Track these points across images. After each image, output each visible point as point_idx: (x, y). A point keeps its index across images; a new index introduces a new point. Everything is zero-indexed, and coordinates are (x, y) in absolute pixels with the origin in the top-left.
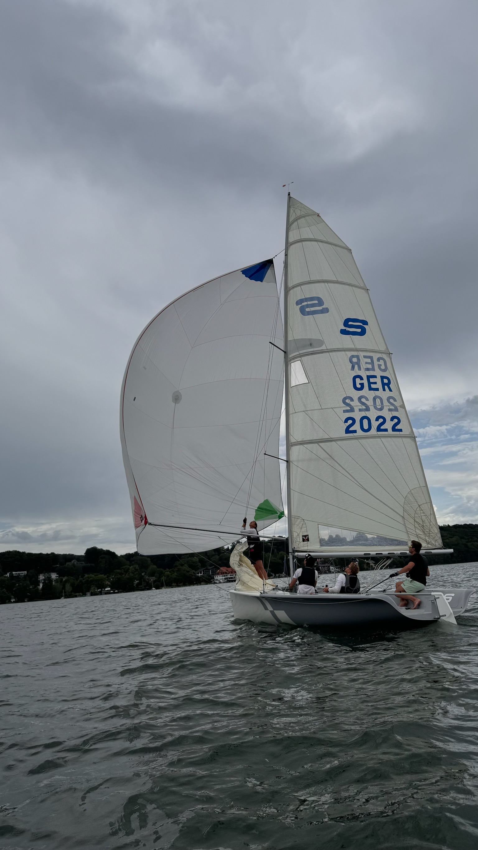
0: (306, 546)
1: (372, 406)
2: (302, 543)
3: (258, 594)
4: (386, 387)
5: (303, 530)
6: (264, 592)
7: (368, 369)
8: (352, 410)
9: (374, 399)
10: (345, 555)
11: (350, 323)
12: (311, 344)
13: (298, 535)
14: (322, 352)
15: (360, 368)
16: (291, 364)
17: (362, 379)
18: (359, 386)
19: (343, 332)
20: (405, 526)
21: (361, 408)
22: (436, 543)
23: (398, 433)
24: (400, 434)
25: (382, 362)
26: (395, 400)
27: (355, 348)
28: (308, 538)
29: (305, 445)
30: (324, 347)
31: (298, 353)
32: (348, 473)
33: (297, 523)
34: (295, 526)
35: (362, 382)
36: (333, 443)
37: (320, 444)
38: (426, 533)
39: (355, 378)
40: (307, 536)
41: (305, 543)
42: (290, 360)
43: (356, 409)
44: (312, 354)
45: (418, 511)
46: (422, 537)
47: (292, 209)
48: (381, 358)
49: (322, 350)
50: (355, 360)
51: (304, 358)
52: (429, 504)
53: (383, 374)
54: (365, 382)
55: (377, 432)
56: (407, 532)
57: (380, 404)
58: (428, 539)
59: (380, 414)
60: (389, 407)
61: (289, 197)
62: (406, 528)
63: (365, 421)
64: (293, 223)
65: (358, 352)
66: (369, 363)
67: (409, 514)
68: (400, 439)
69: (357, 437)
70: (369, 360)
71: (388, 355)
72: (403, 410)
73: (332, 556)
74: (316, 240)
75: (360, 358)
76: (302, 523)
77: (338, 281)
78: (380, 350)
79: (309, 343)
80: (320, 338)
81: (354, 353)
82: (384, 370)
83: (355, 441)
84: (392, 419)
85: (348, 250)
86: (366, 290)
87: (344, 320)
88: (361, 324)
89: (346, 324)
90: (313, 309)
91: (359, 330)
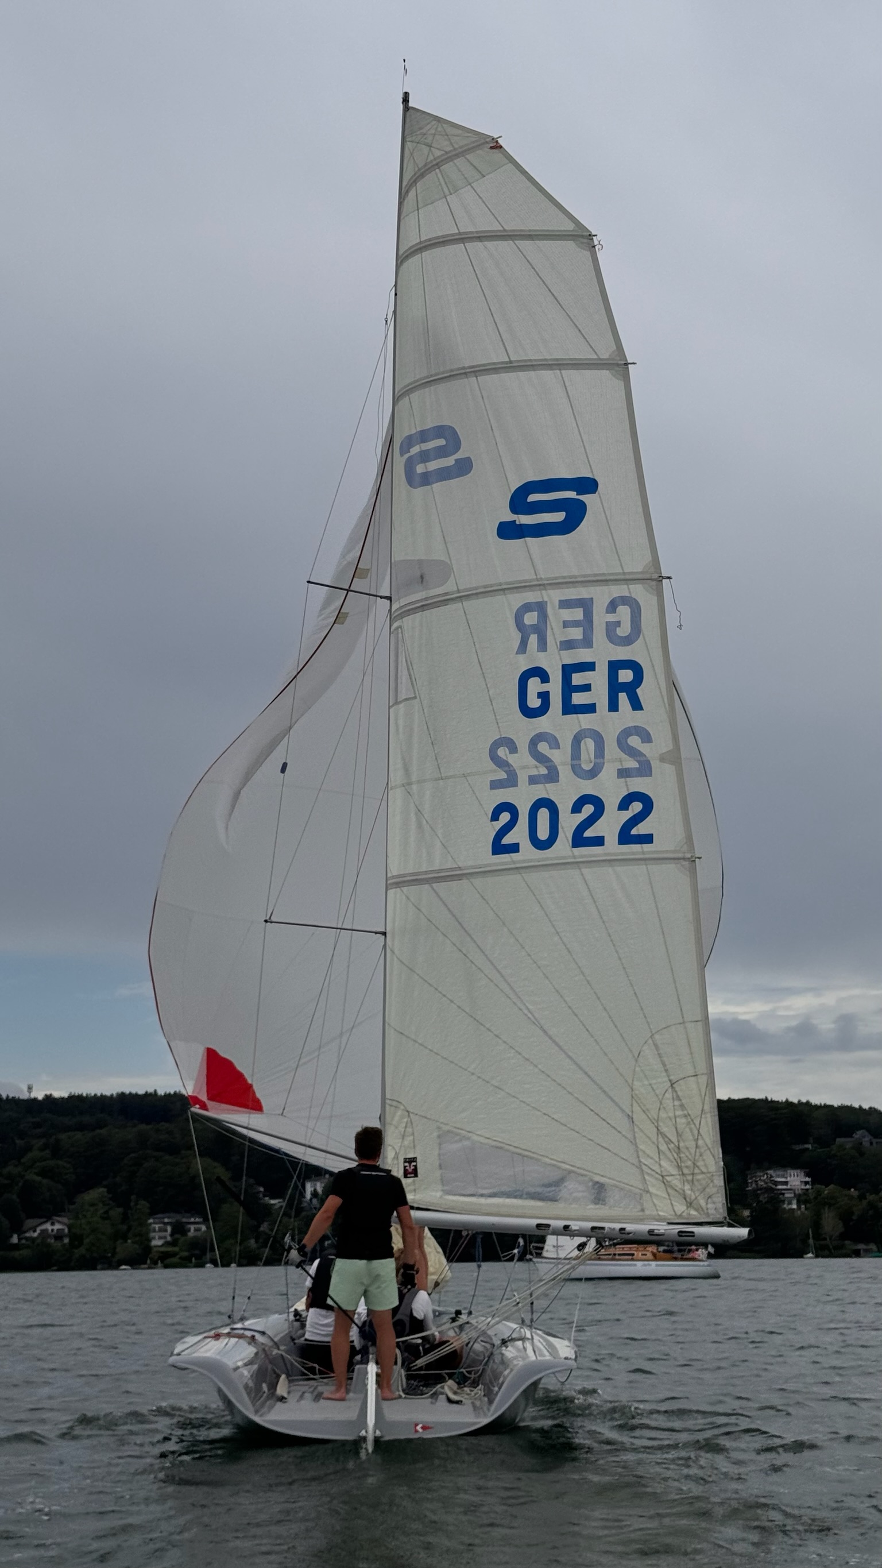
1: (568, 763)
4: (623, 697)
5: (407, 1141)
7: (568, 645)
8: (511, 781)
9: (577, 740)
12: (422, 578)
14: (446, 600)
15: (545, 644)
17: (544, 677)
18: (534, 702)
19: (508, 531)
20: (635, 1144)
21: (535, 772)
22: (710, 1206)
23: (637, 848)
24: (644, 853)
26: (647, 738)
27: (537, 580)
28: (416, 1166)
30: (450, 586)
35: (545, 687)
37: (436, 886)
38: (686, 1171)
39: (526, 677)
40: (414, 1160)
43: (523, 777)
44: (423, 608)
45: (668, 1102)
46: (676, 1182)
47: (409, 145)
48: (625, 600)
49: (446, 594)
50: (531, 619)
51: (407, 622)
52: (703, 1080)
53: (622, 653)
54: (555, 688)
55: (574, 849)
56: (640, 1166)
57: (592, 756)
58: (688, 1192)
59: (588, 788)
60: (622, 764)
61: (407, 108)
62: (637, 1152)
63: (543, 814)
64: (407, 192)
65: (546, 590)
66: (576, 624)
67: (644, 1109)
68: (640, 869)
69: (518, 865)
70: (578, 614)
71: (654, 583)
72: (669, 769)
73: (467, 1226)
74: (462, 239)
75: (550, 611)
76: (405, 1120)
77: (511, 362)
78: (624, 573)
79: (419, 574)
80: (443, 558)
81: (531, 597)
82: (628, 641)
83: (515, 878)
84: (624, 805)
85: (582, 236)
86: (620, 366)
87: (512, 492)
88: (571, 494)
89: (519, 501)
90: (433, 465)
91: (559, 517)
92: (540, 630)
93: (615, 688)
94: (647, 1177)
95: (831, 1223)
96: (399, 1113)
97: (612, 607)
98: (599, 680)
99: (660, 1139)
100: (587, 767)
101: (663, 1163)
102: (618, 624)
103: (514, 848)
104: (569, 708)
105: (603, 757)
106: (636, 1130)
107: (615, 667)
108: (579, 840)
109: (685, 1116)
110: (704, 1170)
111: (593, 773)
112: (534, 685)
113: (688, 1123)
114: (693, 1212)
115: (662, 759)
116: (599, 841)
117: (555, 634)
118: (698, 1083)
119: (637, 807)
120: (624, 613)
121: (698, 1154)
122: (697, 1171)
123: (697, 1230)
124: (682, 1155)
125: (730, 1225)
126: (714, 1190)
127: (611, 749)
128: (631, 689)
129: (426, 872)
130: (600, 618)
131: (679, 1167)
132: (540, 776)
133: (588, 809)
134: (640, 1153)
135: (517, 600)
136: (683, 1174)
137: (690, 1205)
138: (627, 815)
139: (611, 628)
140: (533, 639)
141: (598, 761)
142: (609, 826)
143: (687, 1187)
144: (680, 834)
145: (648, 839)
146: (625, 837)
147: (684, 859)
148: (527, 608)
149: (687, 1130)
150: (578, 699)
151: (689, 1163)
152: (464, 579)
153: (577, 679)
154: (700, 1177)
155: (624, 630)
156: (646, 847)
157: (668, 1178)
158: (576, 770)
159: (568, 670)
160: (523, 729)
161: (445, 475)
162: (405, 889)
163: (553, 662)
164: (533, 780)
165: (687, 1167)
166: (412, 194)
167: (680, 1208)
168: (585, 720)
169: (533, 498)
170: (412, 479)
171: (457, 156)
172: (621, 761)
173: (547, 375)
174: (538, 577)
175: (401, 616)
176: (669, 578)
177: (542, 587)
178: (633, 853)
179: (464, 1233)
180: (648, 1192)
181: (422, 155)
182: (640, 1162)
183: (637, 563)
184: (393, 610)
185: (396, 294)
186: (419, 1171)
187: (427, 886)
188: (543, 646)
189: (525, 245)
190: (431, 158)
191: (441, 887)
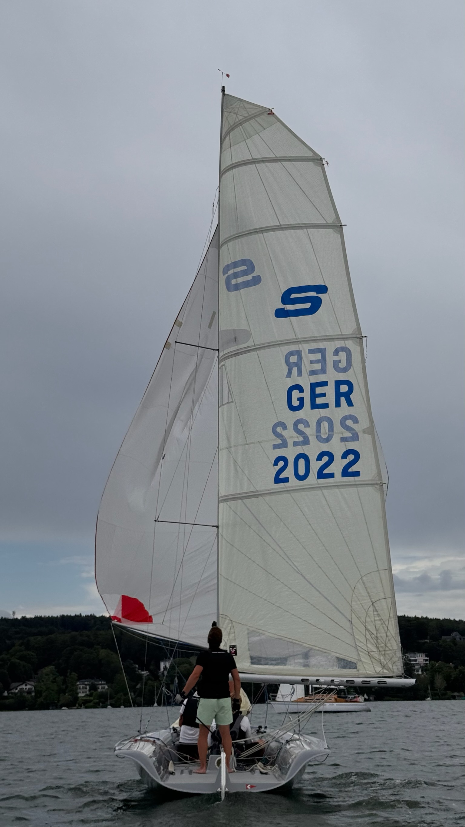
1: (314, 435)
4: (343, 400)
7: (313, 373)
8: (284, 444)
9: (319, 423)
12: (236, 339)
14: (248, 351)
15: (301, 372)
17: (301, 389)
18: (296, 403)
19: (280, 313)
20: (354, 635)
21: (296, 440)
22: (394, 667)
23: (351, 479)
24: (355, 481)
26: (356, 421)
27: (296, 339)
28: (236, 650)
30: (250, 343)
32: (280, 548)
35: (301, 395)
36: (260, 499)
37: (244, 500)
38: (381, 649)
39: (291, 390)
40: (235, 646)
43: (290, 443)
44: (236, 354)
45: (371, 613)
46: (376, 655)
47: (225, 114)
48: (343, 349)
49: (248, 347)
50: (293, 359)
51: (228, 362)
52: (389, 601)
53: (342, 377)
54: (307, 395)
55: (318, 480)
56: (356, 647)
57: (327, 431)
58: (383, 660)
59: (325, 447)
60: (343, 435)
61: (224, 95)
62: (355, 640)
63: (302, 462)
64: (225, 138)
65: (301, 344)
66: (317, 361)
67: (358, 616)
68: (354, 490)
69: (289, 489)
70: (318, 356)
71: (358, 340)
72: (368, 437)
73: (264, 681)
74: (254, 162)
75: (303, 354)
76: (230, 625)
77: (281, 225)
78: (342, 335)
79: (234, 337)
80: (246, 328)
81: (294, 348)
82: (345, 370)
83: (287, 496)
84: (345, 456)
85: (317, 159)
86: (338, 227)
87: (283, 293)
88: (314, 294)
89: (286, 298)
90: (240, 280)
91: (307, 306)
92: (298, 365)
93: (338, 395)
94: (360, 653)
95: (440, 682)
96: (227, 621)
97: (336, 352)
98: (330, 391)
99: (367, 633)
100: (324, 436)
101: (369, 645)
102: (340, 361)
103: (286, 480)
104: (314, 406)
105: (333, 431)
106: (354, 628)
107: (338, 384)
108: (321, 475)
109: (380, 620)
110: (391, 648)
111: (328, 440)
112: (296, 394)
113: (382, 624)
114: (385, 671)
115: (364, 432)
116: (332, 475)
117: (306, 367)
118: (387, 603)
119: (351, 457)
120: (342, 356)
121: (387, 640)
122: (387, 649)
123: (388, 680)
124: (379, 641)
125: (405, 678)
126: (397, 659)
127: (337, 426)
128: (347, 396)
129: (239, 494)
130: (330, 358)
131: (377, 647)
132: (299, 442)
133: (326, 459)
134: (356, 640)
135: (286, 349)
136: (380, 651)
137: (383, 667)
138: (346, 462)
139: (336, 364)
140: (295, 370)
141: (330, 433)
142: (337, 467)
143: (382, 658)
144: (375, 472)
145: (357, 474)
146: (346, 473)
147: (377, 484)
148: (291, 353)
149: (381, 627)
150: (319, 401)
151: (383, 645)
152: (257, 339)
153: (318, 390)
154: (389, 652)
155: (343, 365)
156: (356, 478)
157: (372, 653)
158: (319, 438)
159: (313, 386)
160: (290, 417)
161: (247, 284)
162: (228, 503)
163: (305, 382)
164: (296, 444)
165: (382, 647)
166: (227, 139)
167: (379, 669)
168: (323, 412)
169: (293, 296)
170: (229, 287)
171: (251, 119)
172: (342, 433)
173: (300, 232)
174: (297, 337)
175: (225, 359)
176: (366, 337)
177: (299, 343)
178: (350, 482)
179: (263, 685)
180: (361, 661)
181: (232, 119)
182: (356, 645)
183: (349, 329)
184: (220, 357)
185: (219, 191)
186: (238, 652)
187: (240, 501)
188: (300, 373)
189: (286, 164)
190: (237, 120)
191: (248, 501)
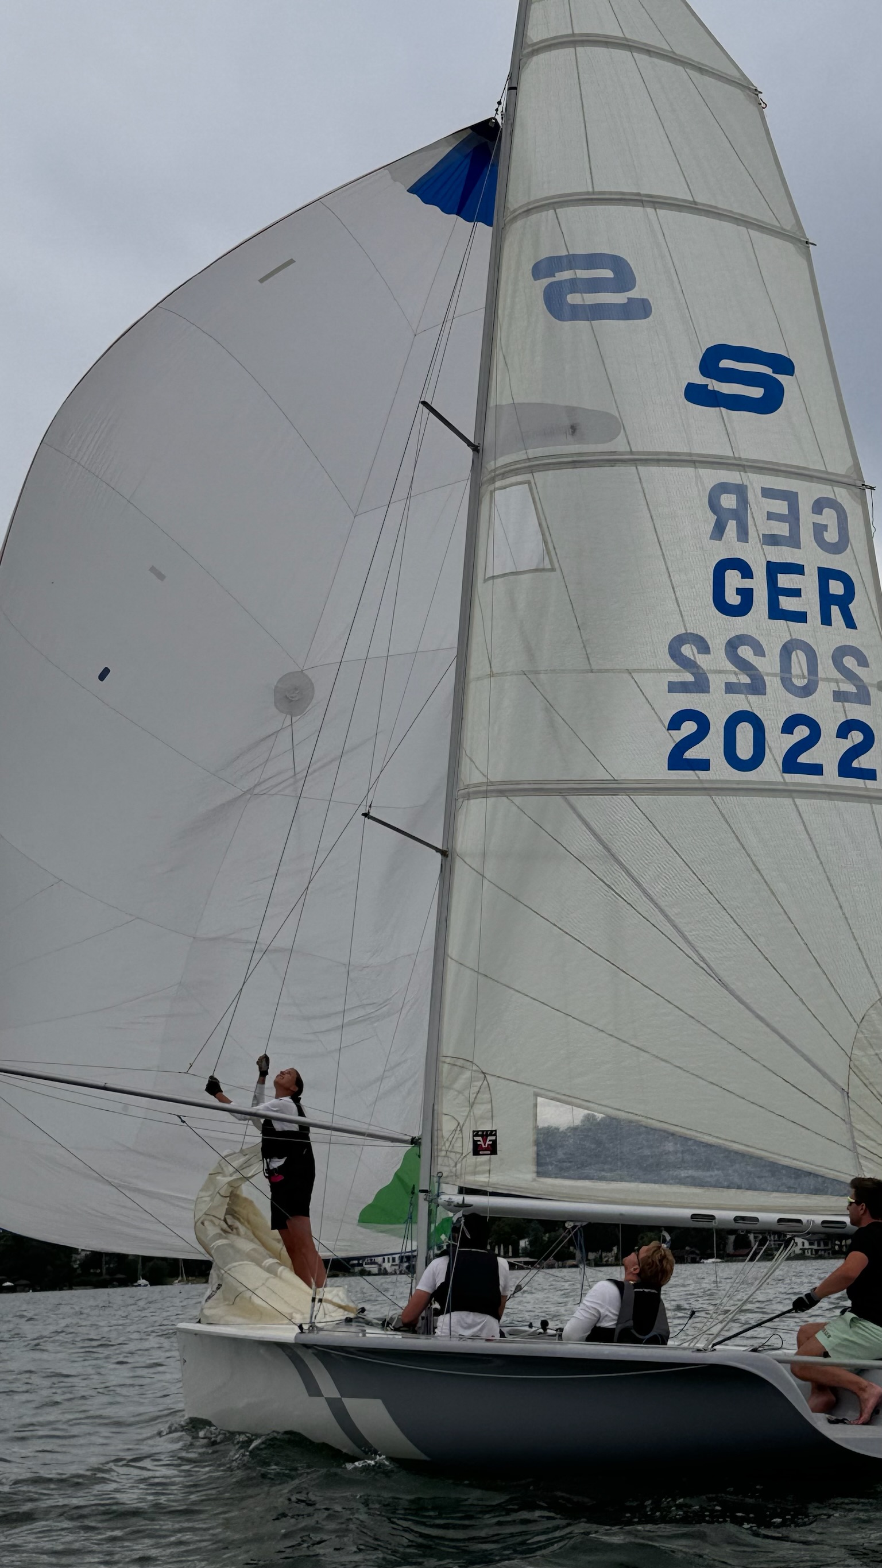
0: (483, 1172)
1: (774, 675)
2: (472, 1159)
3: (288, 1334)
4: (835, 611)
5: (480, 1110)
6: (313, 1327)
7: (772, 540)
8: (701, 685)
9: (787, 651)
10: (621, 1215)
11: (725, 364)
12: (574, 429)
13: (460, 1128)
14: (612, 461)
15: (747, 534)
16: (492, 492)
17: (746, 572)
18: (733, 599)
19: (696, 394)
20: (850, 1123)
21: (733, 679)
23: (859, 783)
24: (866, 789)
25: (829, 517)
26: (863, 662)
27: (735, 458)
28: (495, 1142)
29: (518, 800)
30: (619, 445)
31: (521, 456)
32: (666, 916)
33: (458, 1086)
34: (452, 1094)
35: (747, 583)
36: (622, 799)
37: (573, 799)
39: (721, 568)
40: (493, 1133)
41: (481, 1159)
42: (493, 480)
43: (716, 683)
44: (575, 464)
48: (831, 503)
49: (614, 453)
50: (728, 501)
51: (544, 478)
53: (831, 562)
54: (759, 585)
55: (784, 774)
56: (854, 1148)
57: (806, 673)
59: (801, 706)
60: (838, 686)
62: (852, 1132)
63: (745, 730)
65: (746, 472)
66: (779, 517)
67: (866, 1082)
68: (864, 808)
69: (706, 786)
70: (782, 507)
71: (857, 491)
73: (574, 1216)
74: (628, 45)
75: (750, 496)
76: (479, 1084)
77: (698, 203)
78: (828, 473)
79: (568, 423)
80: (610, 410)
81: (733, 477)
82: (838, 548)
83: (701, 800)
84: (842, 733)
85: (749, 89)
86: (801, 242)
87: (704, 352)
88: (765, 370)
89: (710, 364)
90: (594, 299)
91: (756, 392)
92: (740, 515)
93: (826, 600)
94: (862, 1161)
96: (467, 1074)
97: (819, 506)
98: (809, 584)
100: (800, 683)
102: (825, 527)
103: (703, 765)
104: (776, 613)
105: (818, 674)
106: (852, 1106)
107: (825, 575)
108: (791, 764)
111: (807, 691)
112: (733, 579)
116: (816, 769)
117: (759, 524)
119: (857, 737)
127: (826, 667)
128: (845, 602)
130: (807, 518)
132: (740, 684)
133: (802, 732)
134: (856, 1134)
135: (712, 477)
138: (846, 744)
139: (819, 530)
140: (732, 526)
141: (812, 678)
142: (827, 753)
145: (871, 774)
146: (846, 768)
148: (723, 488)
150: (786, 603)
152: (638, 439)
153: (784, 581)
155: (832, 536)
156: (870, 783)
158: (787, 683)
159: (774, 570)
160: (718, 627)
161: (613, 312)
168: (795, 629)
172: (837, 683)
174: (736, 456)
175: (532, 469)
176: (872, 488)
177: (741, 468)
178: (856, 789)
179: (569, 1225)
182: (855, 1143)
183: (839, 464)
186: (499, 1147)
187: (556, 798)
189: (694, 75)
191: (581, 801)
